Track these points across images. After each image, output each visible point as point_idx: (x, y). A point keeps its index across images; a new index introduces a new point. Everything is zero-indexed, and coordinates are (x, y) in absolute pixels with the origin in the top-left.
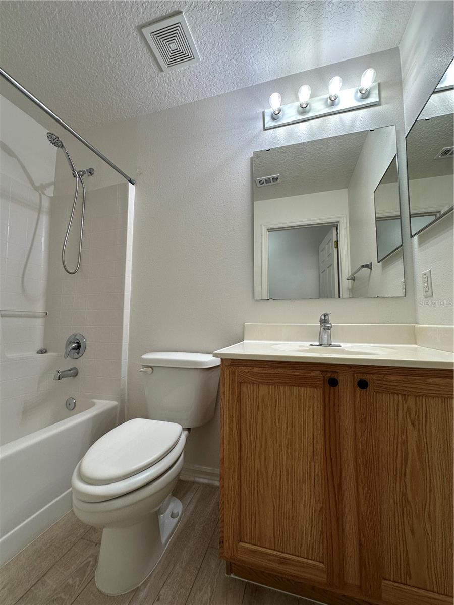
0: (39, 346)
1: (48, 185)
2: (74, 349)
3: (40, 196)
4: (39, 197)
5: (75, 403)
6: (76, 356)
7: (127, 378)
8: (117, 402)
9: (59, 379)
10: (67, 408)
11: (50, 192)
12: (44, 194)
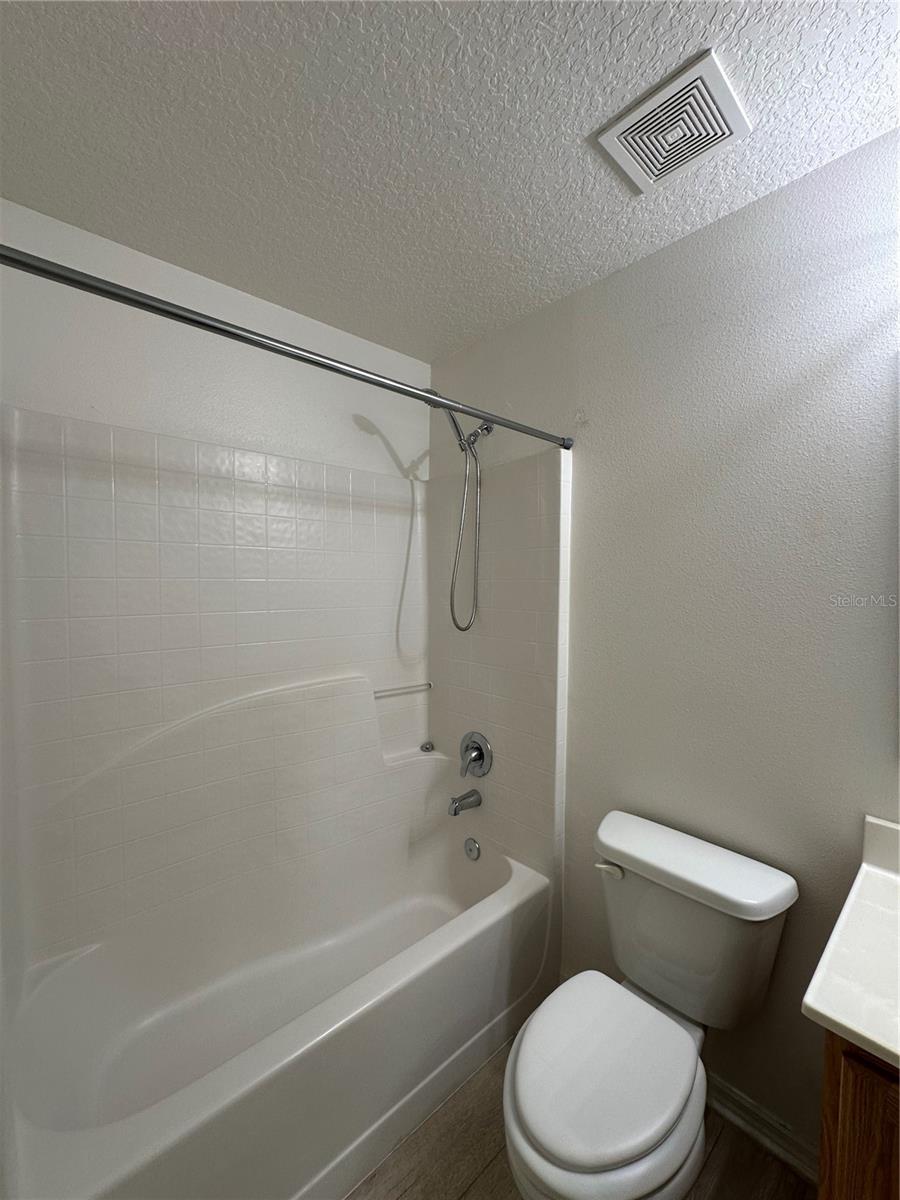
0: (422, 738)
1: (420, 460)
2: (475, 760)
3: (412, 485)
4: (410, 486)
5: (478, 849)
6: (480, 772)
7: (564, 835)
8: (548, 877)
9: (455, 814)
10: (467, 854)
11: (424, 473)
12: (417, 478)
